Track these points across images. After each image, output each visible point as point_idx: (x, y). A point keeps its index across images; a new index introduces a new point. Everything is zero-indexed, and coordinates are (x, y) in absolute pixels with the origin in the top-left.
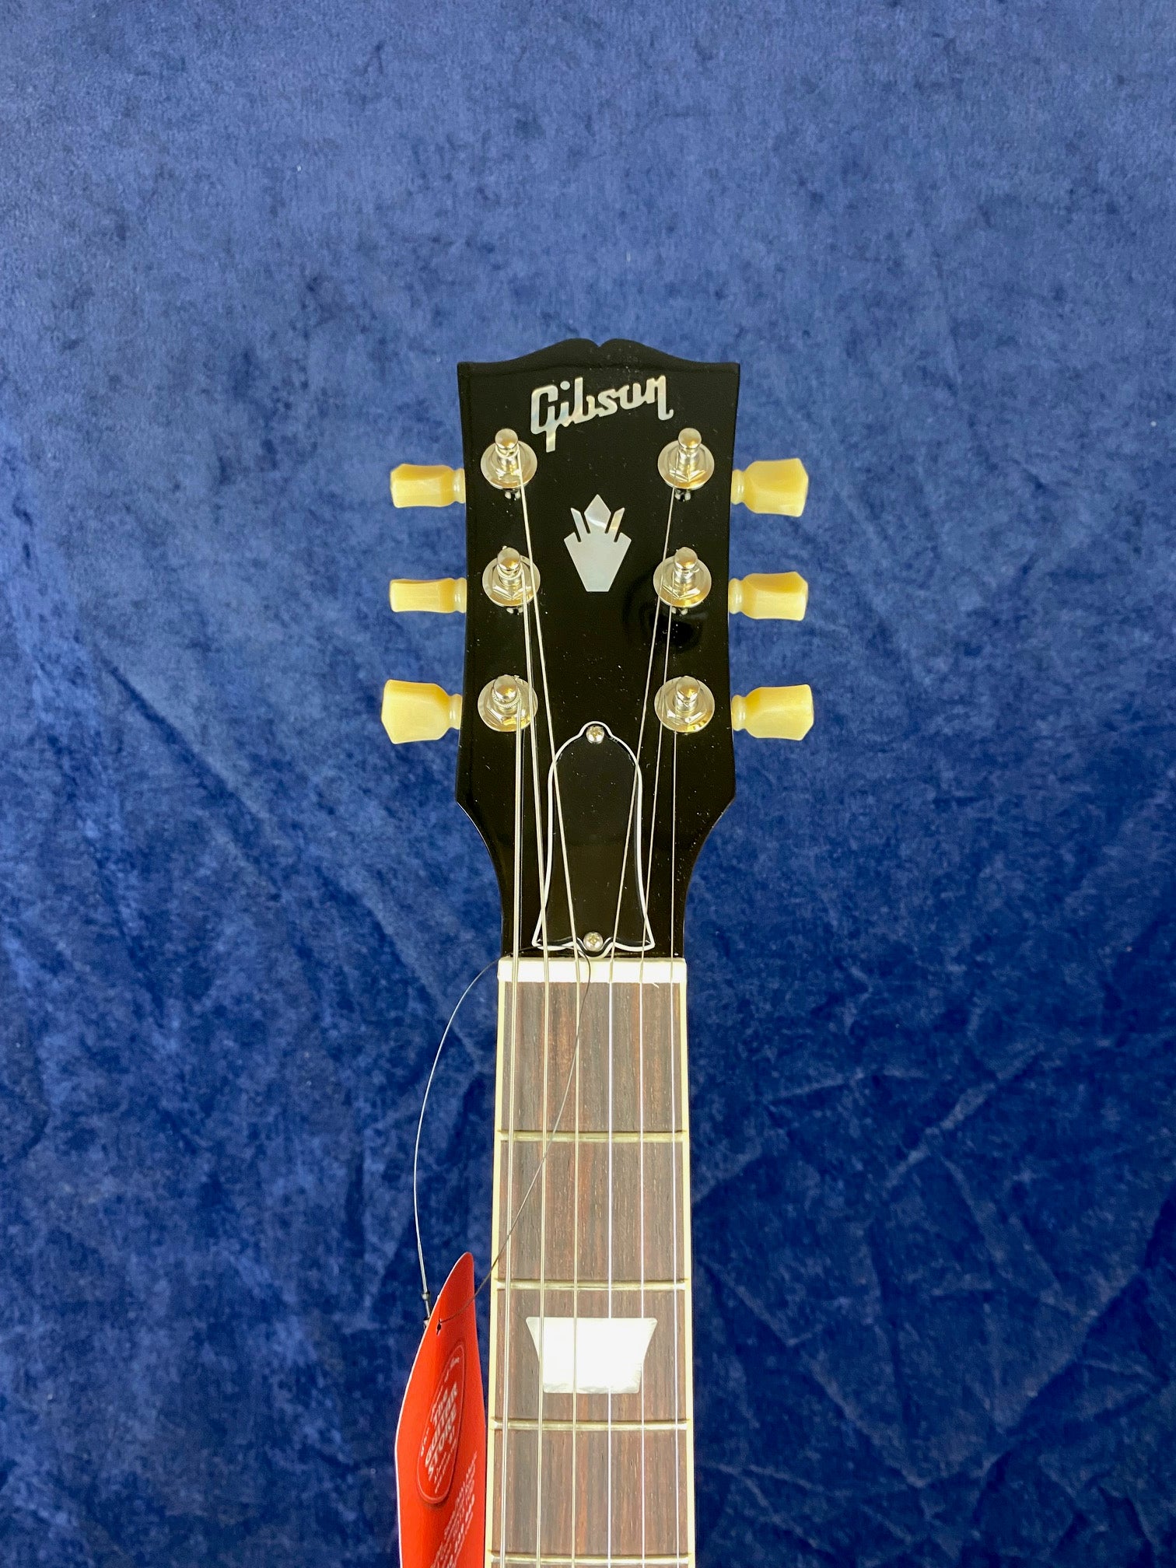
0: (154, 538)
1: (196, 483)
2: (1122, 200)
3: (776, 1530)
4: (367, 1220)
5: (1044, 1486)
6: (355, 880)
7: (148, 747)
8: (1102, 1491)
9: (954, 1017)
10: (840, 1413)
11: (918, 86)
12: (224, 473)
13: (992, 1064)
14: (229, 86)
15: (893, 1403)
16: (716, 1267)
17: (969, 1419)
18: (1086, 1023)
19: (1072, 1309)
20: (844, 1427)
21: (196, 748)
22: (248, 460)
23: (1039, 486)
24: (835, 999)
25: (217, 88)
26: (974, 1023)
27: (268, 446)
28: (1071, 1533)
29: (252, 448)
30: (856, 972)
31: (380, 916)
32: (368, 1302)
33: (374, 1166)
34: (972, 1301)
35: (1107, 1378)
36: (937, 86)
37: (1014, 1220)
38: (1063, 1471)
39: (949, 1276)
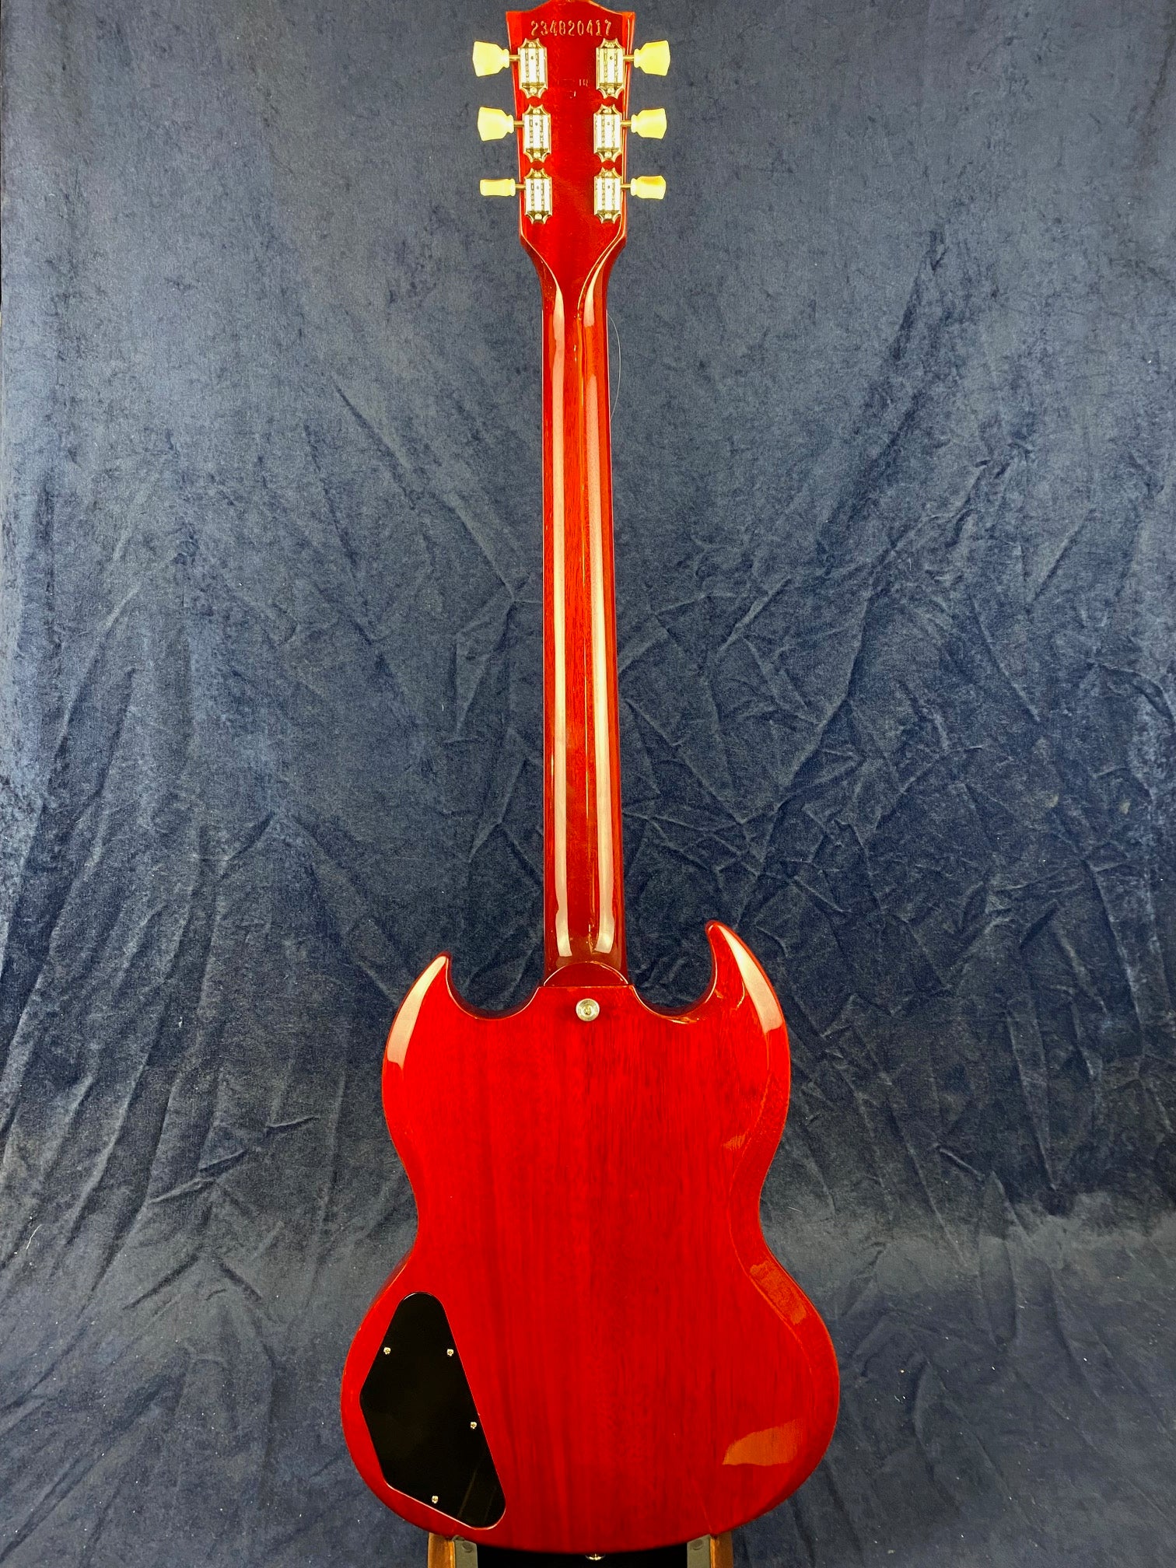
0: (358, 328)
1: (379, 301)
2: (794, 167)
3: (669, 850)
4: (458, 681)
5: (808, 823)
6: (454, 501)
7: (353, 430)
8: (836, 822)
9: (747, 564)
10: (700, 785)
11: (704, 119)
12: (392, 298)
13: (765, 587)
14: (399, 122)
15: (728, 778)
16: (635, 706)
17: (765, 784)
18: (810, 563)
19: (815, 722)
20: (702, 792)
21: (376, 431)
22: (403, 290)
23: (768, 295)
24: (689, 557)
25: (393, 123)
26: (756, 564)
27: (413, 285)
28: (822, 847)
29: (405, 286)
30: (699, 543)
31: (463, 518)
32: (459, 725)
33: (462, 653)
34: (765, 717)
35: (836, 759)
36: (712, 119)
37: (782, 672)
38: (816, 813)
39: (752, 705)
